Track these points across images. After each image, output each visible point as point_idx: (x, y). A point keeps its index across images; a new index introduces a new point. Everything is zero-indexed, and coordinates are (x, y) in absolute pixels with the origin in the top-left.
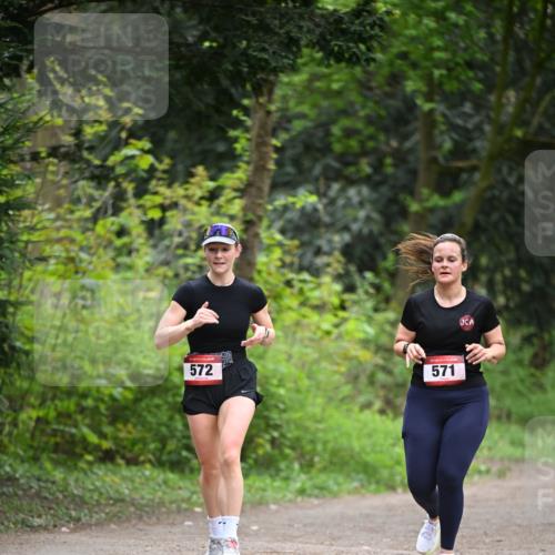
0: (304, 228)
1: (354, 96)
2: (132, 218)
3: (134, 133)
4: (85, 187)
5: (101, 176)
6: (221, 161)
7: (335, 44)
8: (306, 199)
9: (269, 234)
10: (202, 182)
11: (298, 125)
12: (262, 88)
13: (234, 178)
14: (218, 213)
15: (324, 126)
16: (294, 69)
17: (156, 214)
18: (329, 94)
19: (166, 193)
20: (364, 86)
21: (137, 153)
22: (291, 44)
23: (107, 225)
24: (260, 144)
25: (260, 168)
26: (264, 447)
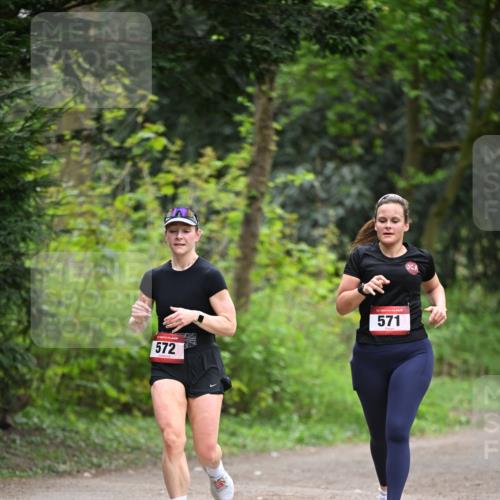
0: (303, 202)
1: (347, 85)
2: (147, 194)
3: (149, 118)
4: (105, 166)
5: (120, 157)
6: (227, 143)
7: (331, 37)
8: (304, 177)
9: (271, 209)
10: (210, 161)
11: (297, 111)
12: (265, 77)
13: (239, 158)
14: (225, 189)
15: (321, 111)
16: (293, 60)
17: (169, 191)
18: (324, 82)
19: (178, 172)
20: (356, 75)
21: (152, 136)
22: (291, 37)
23: (125, 200)
24: (263, 127)
25: (262, 150)
26: (266, 400)
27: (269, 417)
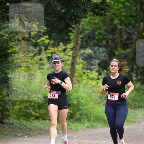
0: (88, 58)
1: (101, 24)
2: (44, 56)
3: (44, 34)
4: (31, 48)
5: (36, 45)
6: (67, 41)
7: (96, 11)
8: (89, 51)
9: (79, 60)
10: (62, 47)
11: (87, 32)
12: (77, 22)
13: (70, 46)
14: (66, 55)
15: (93, 32)
16: (86, 17)
17: (50, 55)
18: (95, 24)
19: (52, 49)
20: (104, 22)
21: (45, 39)
22: (85, 11)
23: (37, 58)
24: (77, 37)
25: (77, 43)
26: (78, 115)
27: (79, 120)
